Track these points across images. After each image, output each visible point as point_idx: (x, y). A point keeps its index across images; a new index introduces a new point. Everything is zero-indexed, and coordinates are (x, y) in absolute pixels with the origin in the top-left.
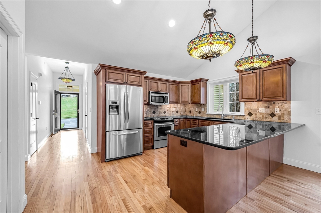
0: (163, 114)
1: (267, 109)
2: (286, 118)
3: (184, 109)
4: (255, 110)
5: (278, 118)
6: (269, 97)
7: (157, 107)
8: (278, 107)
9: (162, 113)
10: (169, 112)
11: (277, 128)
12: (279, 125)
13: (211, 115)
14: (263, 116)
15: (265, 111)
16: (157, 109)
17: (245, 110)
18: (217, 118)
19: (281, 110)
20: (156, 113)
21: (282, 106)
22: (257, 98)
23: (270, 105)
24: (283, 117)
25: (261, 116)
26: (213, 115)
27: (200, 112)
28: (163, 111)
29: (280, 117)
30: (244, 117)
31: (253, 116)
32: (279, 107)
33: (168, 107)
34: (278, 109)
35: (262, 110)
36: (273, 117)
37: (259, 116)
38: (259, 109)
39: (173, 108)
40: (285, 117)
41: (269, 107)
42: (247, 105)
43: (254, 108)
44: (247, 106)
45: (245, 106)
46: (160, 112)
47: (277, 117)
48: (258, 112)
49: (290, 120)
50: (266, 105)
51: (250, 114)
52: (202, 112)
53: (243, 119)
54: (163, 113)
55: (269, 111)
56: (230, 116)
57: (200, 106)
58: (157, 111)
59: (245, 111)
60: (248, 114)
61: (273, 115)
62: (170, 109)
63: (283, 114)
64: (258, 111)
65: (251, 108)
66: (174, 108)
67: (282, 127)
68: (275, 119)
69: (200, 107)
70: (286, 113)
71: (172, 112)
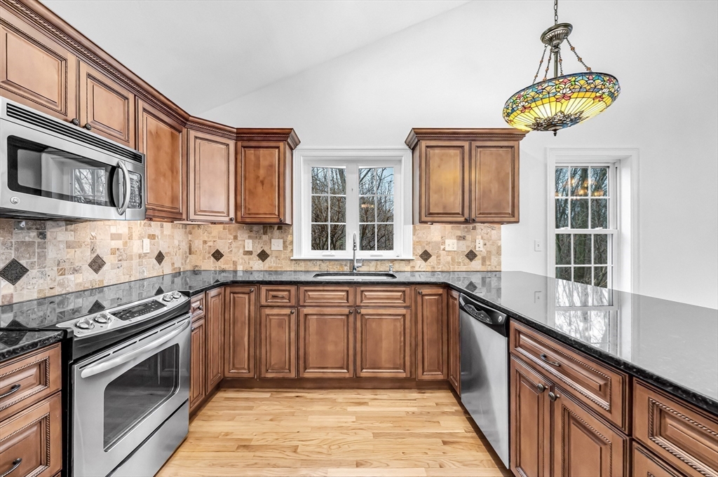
0: (87, 278)
1: (462, 242)
2: (494, 260)
3: (185, 247)
4: (437, 245)
5: (480, 261)
6: (487, 214)
7: (42, 235)
8: (480, 237)
9: (75, 271)
10: (124, 263)
11: (478, 283)
12: (483, 278)
13: (309, 263)
14: (453, 259)
15: (458, 247)
16: (43, 246)
17: (414, 244)
18: (331, 271)
19: (485, 245)
20: (33, 272)
21: (488, 236)
22: (463, 214)
23: (467, 232)
24: (490, 259)
25: (449, 258)
26: (318, 263)
27: (263, 256)
28: (89, 257)
29: (484, 259)
30: (412, 264)
31: (432, 260)
32: (482, 238)
33: (115, 237)
34: (482, 242)
35: (451, 244)
36: (471, 260)
37: (446, 258)
38: (444, 243)
39: (141, 238)
40: (492, 261)
41: (464, 238)
42: (418, 232)
43: (434, 239)
44: (420, 235)
45: (414, 235)
46: (67, 266)
47: (479, 259)
48: (444, 250)
49: (500, 264)
50: (459, 233)
51: (426, 256)
52: (274, 254)
53: (408, 268)
54: (86, 267)
55: (464, 247)
56: (374, 263)
57: (265, 233)
58: (42, 256)
59: (414, 248)
60: (421, 256)
61: (471, 255)
62: (125, 244)
63: (490, 252)
64: (442, 247)
65: (429, 239)
66: (147, 241)
67: (488, 280)
68: (476, 265)
69: (265, 237)
70: (494, 250)
71: (135, 262)
